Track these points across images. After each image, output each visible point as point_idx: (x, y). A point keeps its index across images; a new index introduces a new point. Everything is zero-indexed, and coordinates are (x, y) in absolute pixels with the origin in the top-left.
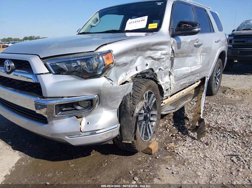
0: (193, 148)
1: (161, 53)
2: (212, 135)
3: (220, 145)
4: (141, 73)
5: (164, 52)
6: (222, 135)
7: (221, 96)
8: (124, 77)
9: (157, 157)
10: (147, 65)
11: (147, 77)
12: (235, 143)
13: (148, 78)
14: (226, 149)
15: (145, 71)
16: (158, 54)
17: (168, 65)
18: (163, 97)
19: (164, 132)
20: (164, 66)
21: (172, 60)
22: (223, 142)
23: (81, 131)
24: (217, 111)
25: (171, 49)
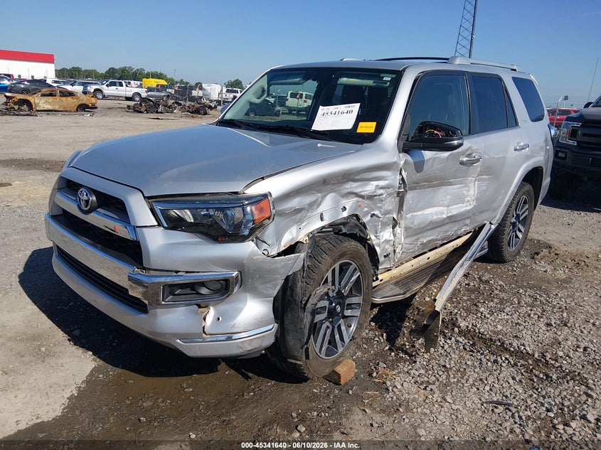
0: (426, 379)
1: (377, 186)
2: (472, 355)
3: (481, 380)
4: (330, 225)
5: (382, 183)
6: (493, 358)
7: (524, 266)
8: (295, 235)
9: (351, 392)
10: (344, 209)
11: (344, 231)
12: (514, 378)
13: (345, 235)
14: (491, 390)
15: (340, 221)
16: (370, 188)
17: (391, 208)
18: (378, 269)
19: (377, 339)
20: (382, 210)
21: (401, 197)
22: (489, 373)
23: (204, 332)
24: (502, 301)
25: (399, 177)
